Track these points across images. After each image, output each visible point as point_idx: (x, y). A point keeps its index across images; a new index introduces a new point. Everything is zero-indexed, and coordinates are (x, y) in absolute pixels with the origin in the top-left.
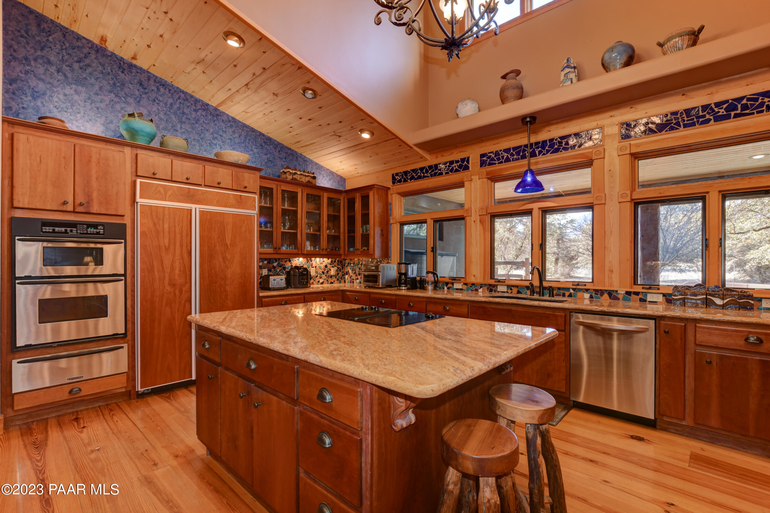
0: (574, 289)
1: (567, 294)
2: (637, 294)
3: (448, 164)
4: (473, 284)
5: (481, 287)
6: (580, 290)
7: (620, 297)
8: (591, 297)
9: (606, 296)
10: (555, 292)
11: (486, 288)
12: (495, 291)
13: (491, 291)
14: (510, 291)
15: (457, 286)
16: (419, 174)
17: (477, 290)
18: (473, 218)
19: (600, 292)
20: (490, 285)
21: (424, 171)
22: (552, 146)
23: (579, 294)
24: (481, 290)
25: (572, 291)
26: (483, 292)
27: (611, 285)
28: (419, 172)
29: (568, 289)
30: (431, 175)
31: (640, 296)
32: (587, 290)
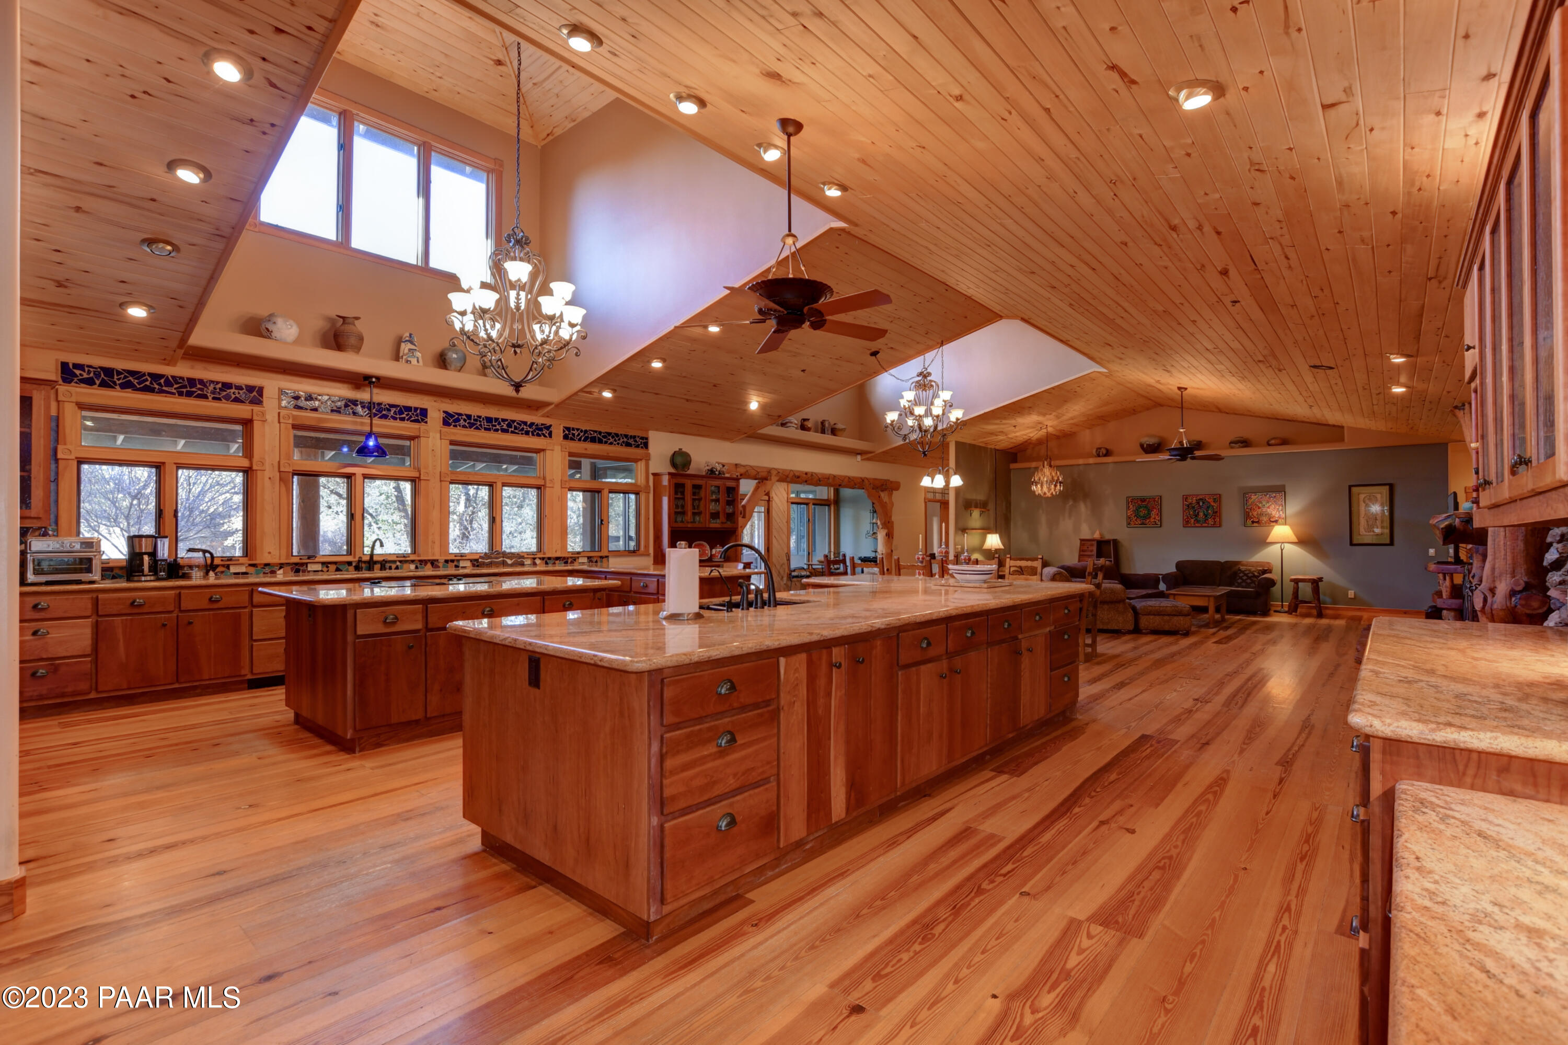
0: (400, 562)
1: (394, 566)
2: (452, 561)
3: (220, 386)
4: (267, 565)
5: (281, 568)
6: (406, 561)
7: (441, 565)
8: (417, 567)
9: (429, 565)
10: (388, 565)
11: (289, 568)
12: (304, 571)
13: (297, 571)
14: (325, 569)
15: (233, 569)
16: (148, 383)
17: (273, 572)
18: (267, 474)
19: (423, 562)
20: (296, 564)
21: (162, 381)
22: (380, 411)
23: (405, 566)
24: (281, 571)
25: (398, 563)
26: (284, 573)
27: (433, 555)
28: (147, 380)
29: (394, 562)
30: (181, 394)
31: (455, 563)
32: (413, 561)
